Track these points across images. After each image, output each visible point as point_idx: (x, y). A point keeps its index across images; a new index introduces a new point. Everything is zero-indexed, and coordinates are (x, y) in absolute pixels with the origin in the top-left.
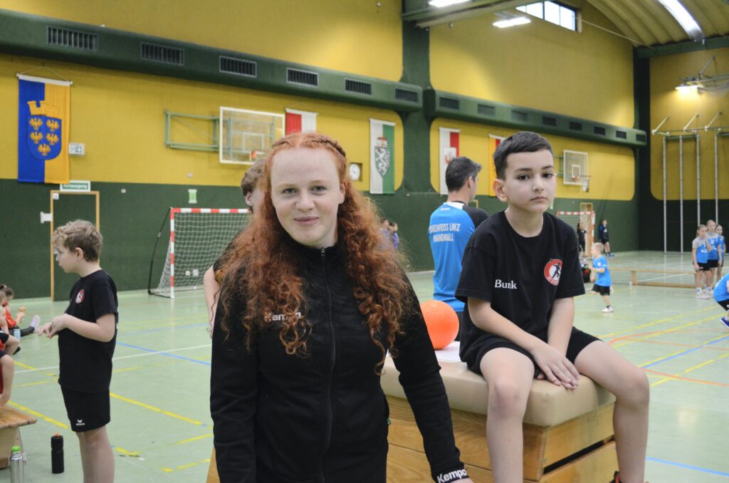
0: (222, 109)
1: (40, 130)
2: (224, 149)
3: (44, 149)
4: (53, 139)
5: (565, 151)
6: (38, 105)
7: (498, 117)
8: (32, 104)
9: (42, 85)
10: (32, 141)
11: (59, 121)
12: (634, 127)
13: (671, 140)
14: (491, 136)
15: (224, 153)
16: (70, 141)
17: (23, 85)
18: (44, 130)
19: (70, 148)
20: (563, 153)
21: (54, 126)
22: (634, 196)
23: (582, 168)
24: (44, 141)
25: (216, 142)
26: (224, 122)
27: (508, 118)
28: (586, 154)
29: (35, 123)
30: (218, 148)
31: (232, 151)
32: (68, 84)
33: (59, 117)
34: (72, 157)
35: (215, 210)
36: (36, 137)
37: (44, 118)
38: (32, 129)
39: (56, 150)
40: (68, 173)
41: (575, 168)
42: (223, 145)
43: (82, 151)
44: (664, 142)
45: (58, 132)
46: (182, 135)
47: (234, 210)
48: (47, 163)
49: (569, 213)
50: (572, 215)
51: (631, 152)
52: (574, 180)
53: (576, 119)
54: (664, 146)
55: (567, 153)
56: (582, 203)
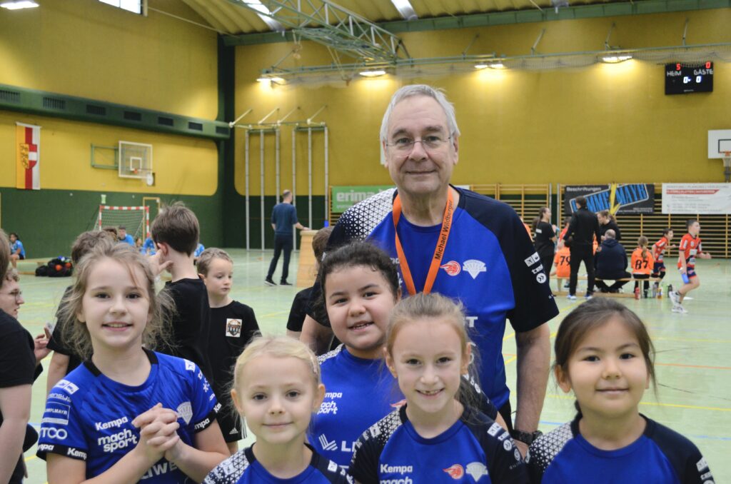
5: (121, 142)
7: (24, 104)
12: (218, 119)
13: (253, 134)
14: (18, 124)
20: (118, 144)
22: (217, 193)
23: (144, 161)
27: (39, 106)
28: (150, 145)
41: (134, 161)
44: (247, 135)
49: (116, 208)
50: (121, 210)
51: (214, 145)
52: (132, 173)
53: (133, 108)
54: (247, 140)
55: (122, 145)
56: (145, 198)
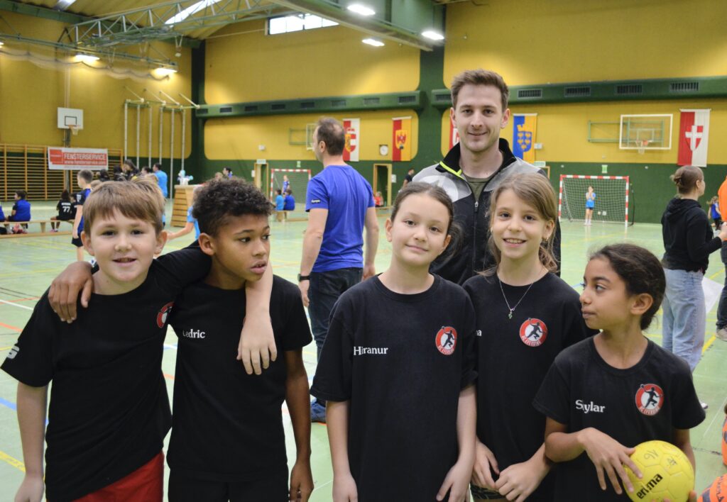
0: (622, 116)
1: (522, 138)
2: (622, 140)
3: (523, 147)
4: (527, 142)
6: (522, 126)
8: (519, 126)
9: (523, 117)
10: (518, 144)
11: (531, 133)
15: (623, 142)
16: (536, 142)
17: (516, 118)
18: (524, 138)
19: (536, 146)
21: (528, 135)
24: (525, 143)
25: (619, 137)
26: (624, 124)
29: (520, 135)
30: (619, 140)
31: (628, 142)
32: (535, 115)
33: (531, 131)
34: (535, 150)
35: (588, 177)
36: (520, 141)
37: (524, 132)
38: (519, 138)
39: (529, 147)
40: (534, 158)
42: (622, 137)
43: (540, 147)
45: (530, 139)
46: (600, 134)
47: (612, 177)
48: (524, 153)
